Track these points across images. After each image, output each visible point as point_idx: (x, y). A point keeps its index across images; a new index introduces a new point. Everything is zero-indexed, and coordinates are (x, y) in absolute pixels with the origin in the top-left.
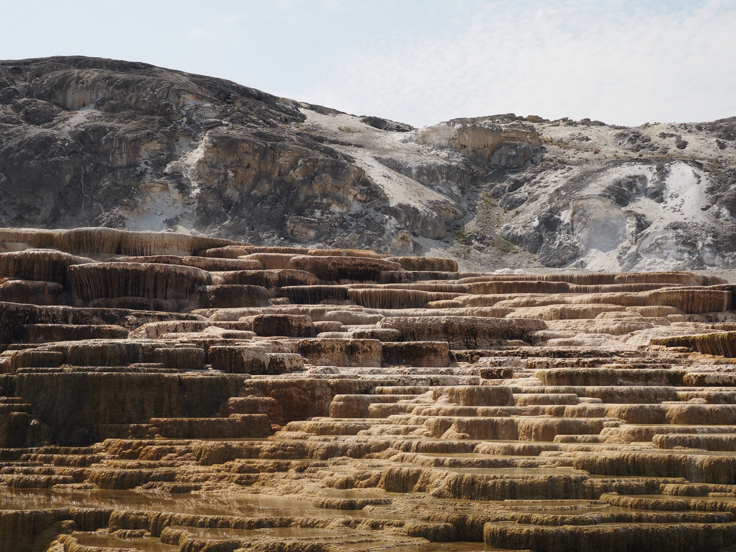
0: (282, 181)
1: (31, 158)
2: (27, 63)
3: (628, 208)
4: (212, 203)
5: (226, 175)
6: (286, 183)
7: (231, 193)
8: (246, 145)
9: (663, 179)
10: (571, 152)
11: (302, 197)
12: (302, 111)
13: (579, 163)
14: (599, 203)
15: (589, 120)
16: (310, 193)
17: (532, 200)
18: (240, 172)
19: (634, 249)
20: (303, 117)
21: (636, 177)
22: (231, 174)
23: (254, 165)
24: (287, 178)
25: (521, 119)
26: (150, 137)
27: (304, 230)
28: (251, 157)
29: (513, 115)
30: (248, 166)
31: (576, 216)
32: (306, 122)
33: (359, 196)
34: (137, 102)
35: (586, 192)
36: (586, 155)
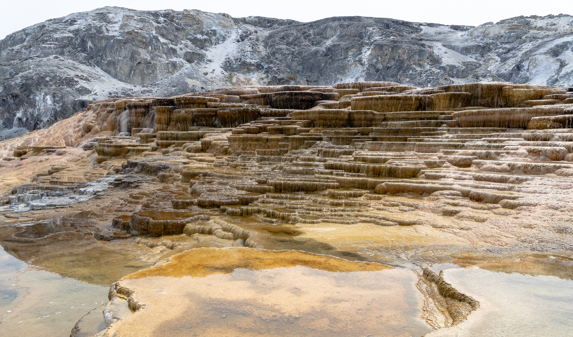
0: (399, 59)
1: (311, 59)
2: (315, 22)
3: (558, 58)
4: (372, 71)
5: (378, 59)
6: (401, 60)
7: (380, 66)
8: (386, 46)
10: (543, 32)
11: (406, 65)
13: (544, 38)
14: (544, 56)
15: (562, 14)
16: (409, 63)
17: (514, 57)
18: (383, 57)
19: (556, 76)
21: (568, 42)
22: (380, 59)
23: (389, 54)
24: (401, 58)
25: (527, 17)
26: (353, 47)
27: (404, 78)
28: (388, 51)
29: (523, 16)
30: (386, 55)
31: (531, 63)
33: (430, 63)
34: (350, 33)
35: (538, 52)
36: (551, 33)
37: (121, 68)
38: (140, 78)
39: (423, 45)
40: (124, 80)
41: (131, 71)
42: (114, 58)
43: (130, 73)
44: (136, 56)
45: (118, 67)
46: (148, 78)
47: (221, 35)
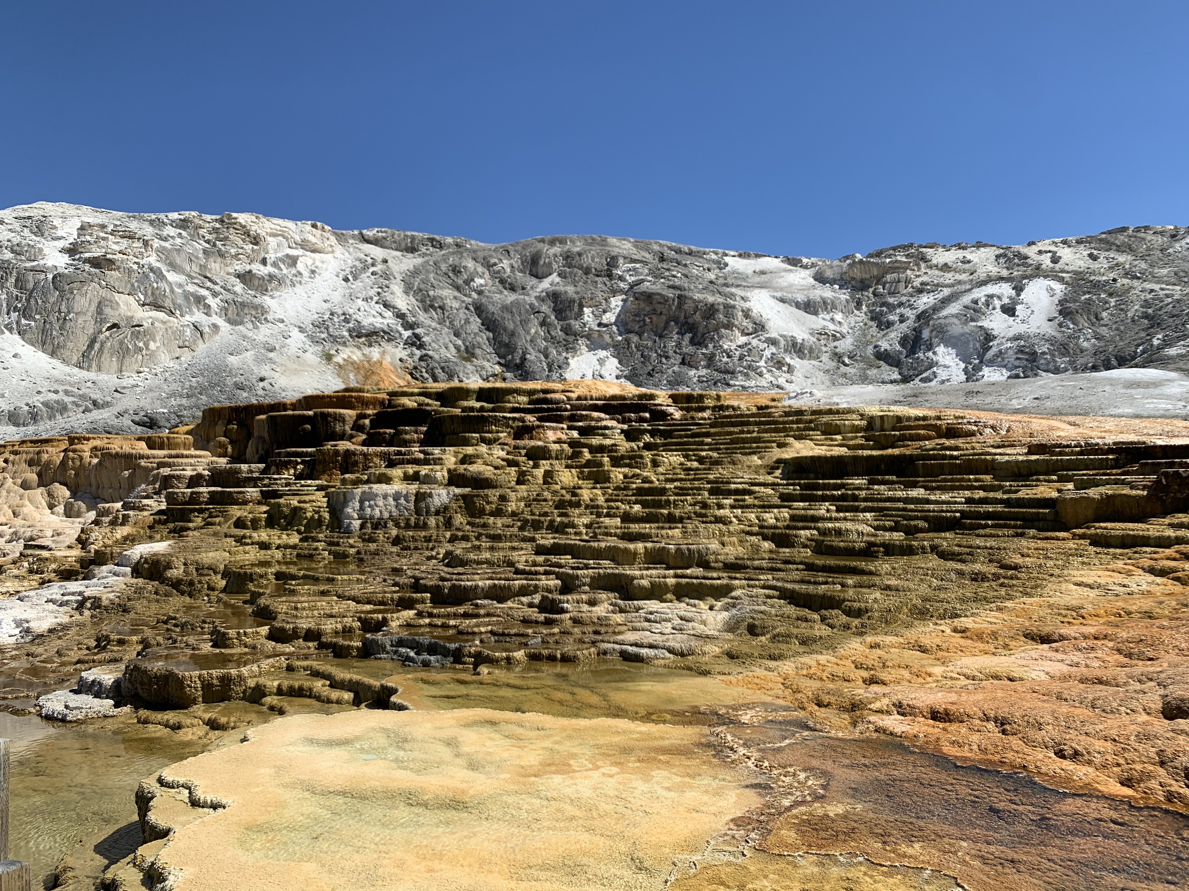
0: (687, 322)
5: (644, 321)
6: (689, 324)
9: (1018, 295)
10: (950, 275)
12: (727, 259)
13: (952, 286)
14: (956, 321)
17: (902, 322)
18: (655, 318)
20: (726, 265)
21: (994, 295)
22: (648, 320)
23: (665, 312)
24: (690, 320)
25: (921, 246)
26: (592, 296)
27: (699, 360)
28: (663, 306)
30: (661, 313)
31: (935, 332)
32: (728, 269)
35: (947, 311)
36: (964, 277)
38: (115, 359)
39: (732, 296)
40: (75, 362)
41: (93, 342)
42: (53, 315)
43: (91, 346)
44: (107, 310)
46: (134, 359)
47: (308, 267)
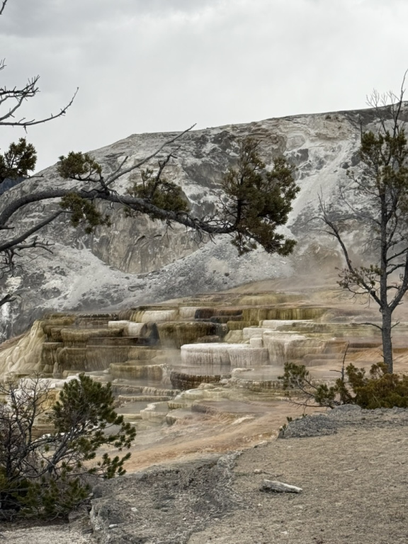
37: (115, 248)
38: (140, 262)
40: (118, 266)
41: (128, 252)
42: (109, 233)
43: (127, 256)
44: (139, 227)
45: (112, 247)
46: (152, 262)
47: (317, 158)
